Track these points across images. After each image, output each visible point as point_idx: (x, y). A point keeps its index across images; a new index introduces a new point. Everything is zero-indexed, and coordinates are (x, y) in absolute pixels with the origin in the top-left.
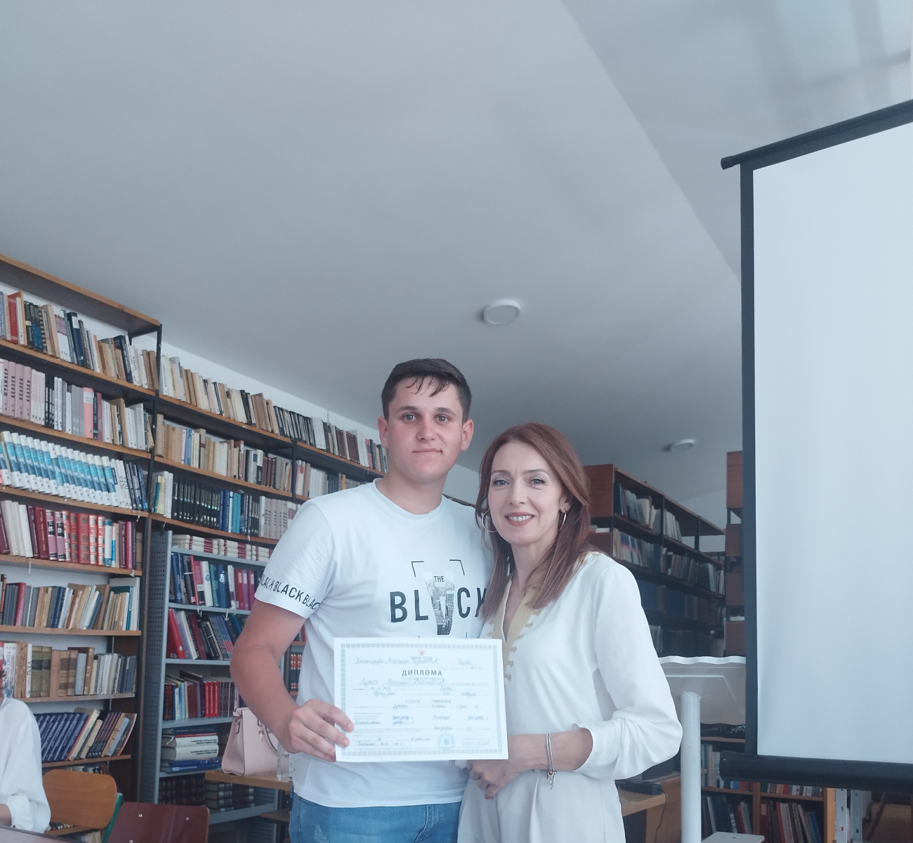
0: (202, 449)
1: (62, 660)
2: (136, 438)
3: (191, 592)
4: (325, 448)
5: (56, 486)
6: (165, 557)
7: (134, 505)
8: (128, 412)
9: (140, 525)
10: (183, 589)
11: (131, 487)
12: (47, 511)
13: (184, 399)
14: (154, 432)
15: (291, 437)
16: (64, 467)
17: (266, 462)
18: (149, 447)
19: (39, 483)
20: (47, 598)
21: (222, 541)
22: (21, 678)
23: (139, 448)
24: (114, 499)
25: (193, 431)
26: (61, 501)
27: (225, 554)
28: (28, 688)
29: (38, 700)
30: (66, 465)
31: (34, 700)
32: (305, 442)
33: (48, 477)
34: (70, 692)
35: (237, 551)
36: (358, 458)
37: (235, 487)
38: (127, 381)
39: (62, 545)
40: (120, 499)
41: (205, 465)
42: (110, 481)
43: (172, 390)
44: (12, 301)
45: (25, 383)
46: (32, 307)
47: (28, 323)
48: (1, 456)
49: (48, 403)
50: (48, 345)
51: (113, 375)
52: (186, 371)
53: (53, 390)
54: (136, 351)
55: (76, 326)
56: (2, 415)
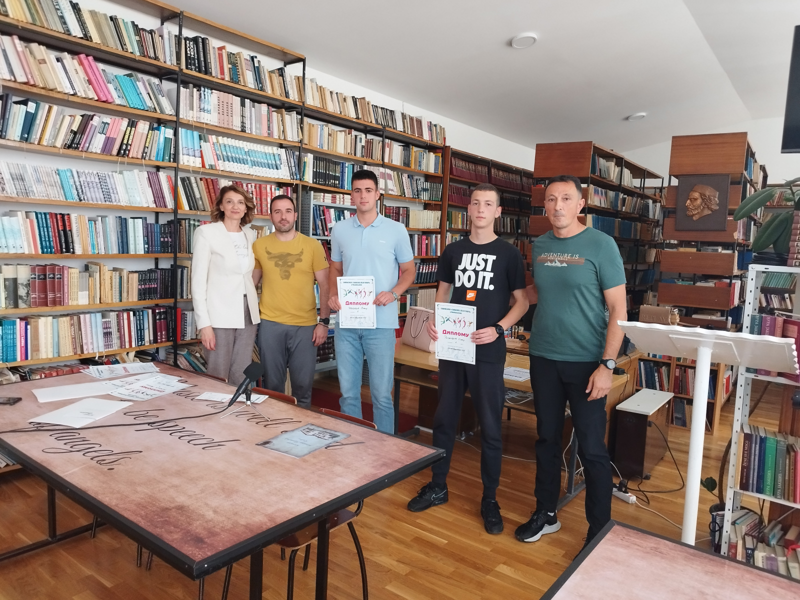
0: (330, 135)
2: (292, 135)
3: (325, 229)
4: (402, 130)
5: (248, 168)
6: (309, 207)
7: (292, 177)
8: (287, 117)
9: (295, 189)
10: (321, 228)
11: (290, 165)
13: (320, 107)
14: (302, 128)
15: (382, 125)
16: (253, 156)
17: (367, 141)
18: (300, 139)
19: (239, 168)
21: (342, 195)
23: (294, 140)
24: (280, 174)
25: (324, 125)
26: (250, 177)
27: (343, 204)
32: (390, 127)
33: (244, 163)
36: (422, 135)
37: (349, 160)
38: (286, 97)
40: (284, 174)
41: (332, 148)
42: (278, 162)
43: (312, 100)
44: (220, 52)
45: (230, 105)
46: (231, 55)
47: (230, 66)
48: (218, 152)
49: (243, 116)
50: (241, 79)
51: (278, 94)
52: (320, 87)
53: (245, 107)
54: (291, 77)
55: (256, 65)
56: (216, 126)
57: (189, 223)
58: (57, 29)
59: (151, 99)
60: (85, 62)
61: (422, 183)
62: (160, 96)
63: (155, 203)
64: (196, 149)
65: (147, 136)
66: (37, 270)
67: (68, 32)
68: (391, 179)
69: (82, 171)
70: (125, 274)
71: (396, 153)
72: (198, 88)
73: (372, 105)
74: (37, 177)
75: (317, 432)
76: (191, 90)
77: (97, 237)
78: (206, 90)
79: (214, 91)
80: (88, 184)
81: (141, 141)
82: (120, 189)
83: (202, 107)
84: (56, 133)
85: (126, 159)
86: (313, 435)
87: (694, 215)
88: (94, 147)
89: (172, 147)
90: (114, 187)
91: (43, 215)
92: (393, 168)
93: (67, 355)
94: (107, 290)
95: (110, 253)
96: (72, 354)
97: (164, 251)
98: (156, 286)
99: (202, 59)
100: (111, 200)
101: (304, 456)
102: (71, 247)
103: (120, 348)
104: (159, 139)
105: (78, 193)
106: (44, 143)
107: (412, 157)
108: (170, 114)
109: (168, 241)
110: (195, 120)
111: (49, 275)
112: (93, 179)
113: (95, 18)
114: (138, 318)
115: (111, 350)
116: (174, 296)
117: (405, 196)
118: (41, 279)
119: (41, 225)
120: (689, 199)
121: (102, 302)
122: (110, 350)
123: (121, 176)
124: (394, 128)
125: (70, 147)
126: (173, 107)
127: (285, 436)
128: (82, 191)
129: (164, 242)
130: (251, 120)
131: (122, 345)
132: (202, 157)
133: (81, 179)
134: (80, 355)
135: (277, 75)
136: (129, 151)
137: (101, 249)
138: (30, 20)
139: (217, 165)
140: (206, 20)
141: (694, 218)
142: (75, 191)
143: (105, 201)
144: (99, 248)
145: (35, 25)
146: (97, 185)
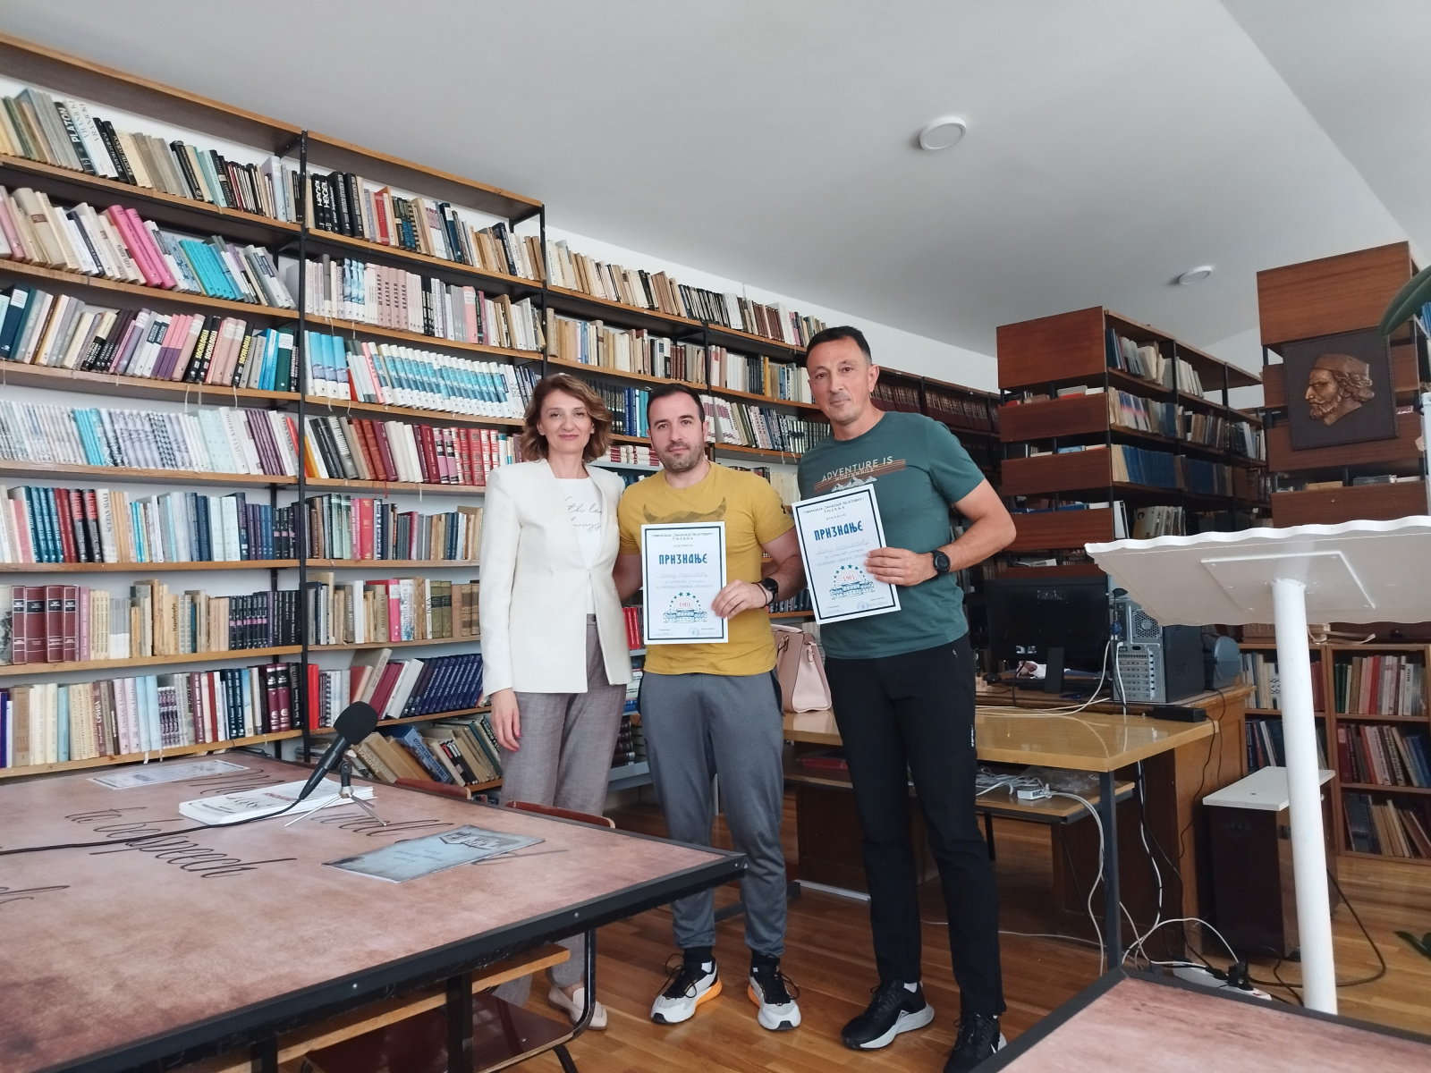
0: (600, 343)
1: (463, 595)
2: (525, 339)
4: (741, 328)
5: (441, 400)
8: (514, 309)
11: (524, 394)
12: (434, 429)
13: (576, 289)
14: (544, 329)
15: (701, 319)
16: (449, 379)
17: (674, 351)
18: (541, 346)
19: (424, 399)
20: (441, 527)
21: (631, 447)
22: (421, 617)
23: (529, 349)
24: (506, 409)
25: (588, 324)
26: (448, 417)
27: (636, 462)
28: (429, 629)
29: (441, 641)
30: (451, 376)
31: (436, 642)
32: (718, 323)
33: (432, 391)
34: (474, 628)
35: (649, 457)
36: (782, 336)
37: (640, 384)
38: (511, 274)
39: (453, 466)
40: (512, 409)
41: (605, 362)
42: (500, 389)
43: (560, 278)
44: (379, 198)
45: (400, 288)
46: (400, 202)
47: (399, 221)
48: (380, 372)
49: (427, 308)
50: (421, 242)
51: (494, 268)
52: (575, 255)
53: (431, 292)
54: (518, 239)
55: (449, 218)
56: (377, 326)
57: (330, 503)
58: (70, 164)
59: (249, 281)
60: (121, 219)
61: (792, 424)
62: (267, 277)
63: (263, 467)
64: (338, 367)
65: (242, 344)
66: (25, 593)
67: (89, 168)
68: (726, 416)
69: (118, 411)
70: (201, 600)
71: (733, 370)
72: (339, 261)
73: (679, 286)
74: (33, 424)
75: (475, 838)
76: (326, 265)
77: (148, 532)
78: (354, 263)
79: (368, 265)
80: (130, 435)
81: (229, 354)
82: (194, 443)
83: (347, 291)
84: (66, 343)
85: (200, 388)
86: (462, 843)
87: (1325, 415)
88: (138, 366)
89: (293, 366)
90: (180, 440)
91: (42, 494)
92: (730, 397)
93: (85, 757)
94: (166, 630)
95: (175, 561)
96: (95, 754)
97: (281, 554)
98: (265, 621)
99: (345, 210)
100: (174, 463)
101: (413, 878)
102: (96, 550)
103: (193, 744)
104: (266, 351)
105: (111, 451)
106: (42, 360)
107: (765, 375)
108: (287, 305)
109: (288, 538)
110: (335, 315)
111: (51, 603)
112: (139, 426)
113: (143, 146)
114: (230, 685)
115: (174, 748)
116: (301, 639)
117: (757, 447)
118: (34, 610)
119: (37, 511)
120: (1310, 385)
121: (155, 652)
122: (173, 746)
123: (193, 420)
124: (725, 325)
125: (90, 367)
126: (291, 294)
127: (400, 847)
128: (119, 448)
129: (280, 538)
130: (444, 315)
131: (198, 738)
132: (350, 381)
133: (116, 427)
134: (112, 758)
135: (491, 236)
136: (206, 372)
137: (156, 555)
138: (20, 151)
139: (379, 395)
140: (351, 145)
141: (1328, 421)
142: (106, 448)
143: (164, 465)
144: (153, 553)
145: (29, 159)
146: (147, 436)
